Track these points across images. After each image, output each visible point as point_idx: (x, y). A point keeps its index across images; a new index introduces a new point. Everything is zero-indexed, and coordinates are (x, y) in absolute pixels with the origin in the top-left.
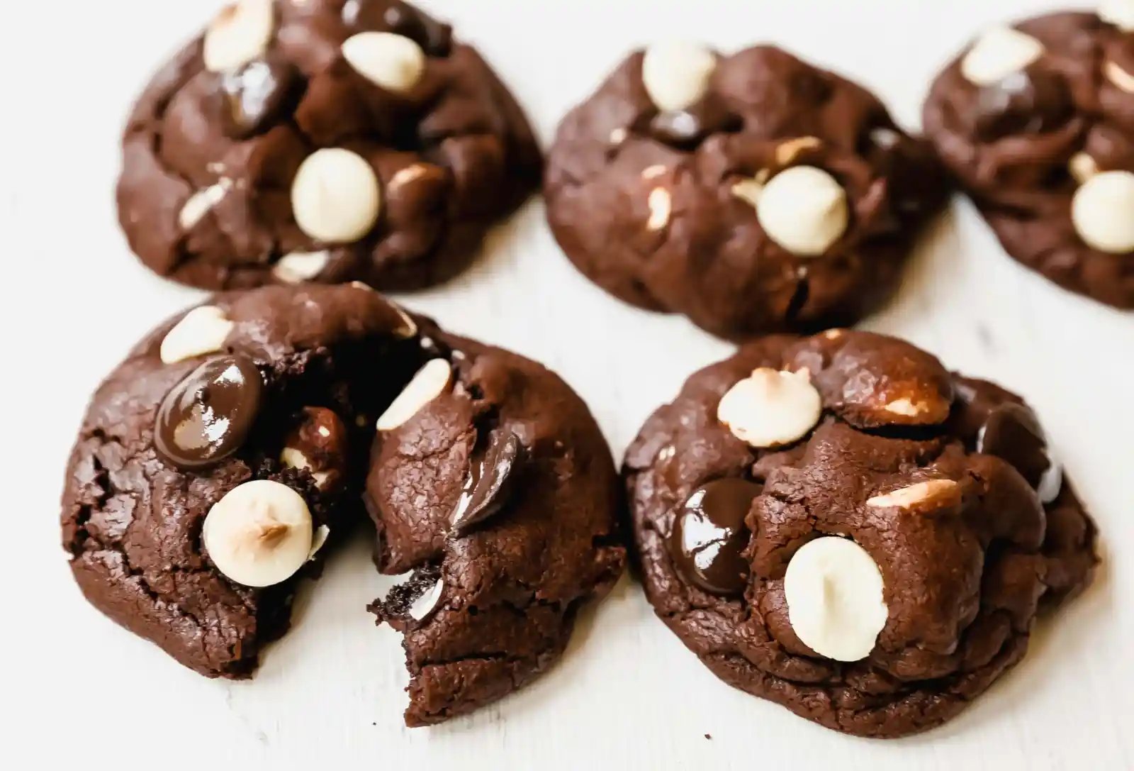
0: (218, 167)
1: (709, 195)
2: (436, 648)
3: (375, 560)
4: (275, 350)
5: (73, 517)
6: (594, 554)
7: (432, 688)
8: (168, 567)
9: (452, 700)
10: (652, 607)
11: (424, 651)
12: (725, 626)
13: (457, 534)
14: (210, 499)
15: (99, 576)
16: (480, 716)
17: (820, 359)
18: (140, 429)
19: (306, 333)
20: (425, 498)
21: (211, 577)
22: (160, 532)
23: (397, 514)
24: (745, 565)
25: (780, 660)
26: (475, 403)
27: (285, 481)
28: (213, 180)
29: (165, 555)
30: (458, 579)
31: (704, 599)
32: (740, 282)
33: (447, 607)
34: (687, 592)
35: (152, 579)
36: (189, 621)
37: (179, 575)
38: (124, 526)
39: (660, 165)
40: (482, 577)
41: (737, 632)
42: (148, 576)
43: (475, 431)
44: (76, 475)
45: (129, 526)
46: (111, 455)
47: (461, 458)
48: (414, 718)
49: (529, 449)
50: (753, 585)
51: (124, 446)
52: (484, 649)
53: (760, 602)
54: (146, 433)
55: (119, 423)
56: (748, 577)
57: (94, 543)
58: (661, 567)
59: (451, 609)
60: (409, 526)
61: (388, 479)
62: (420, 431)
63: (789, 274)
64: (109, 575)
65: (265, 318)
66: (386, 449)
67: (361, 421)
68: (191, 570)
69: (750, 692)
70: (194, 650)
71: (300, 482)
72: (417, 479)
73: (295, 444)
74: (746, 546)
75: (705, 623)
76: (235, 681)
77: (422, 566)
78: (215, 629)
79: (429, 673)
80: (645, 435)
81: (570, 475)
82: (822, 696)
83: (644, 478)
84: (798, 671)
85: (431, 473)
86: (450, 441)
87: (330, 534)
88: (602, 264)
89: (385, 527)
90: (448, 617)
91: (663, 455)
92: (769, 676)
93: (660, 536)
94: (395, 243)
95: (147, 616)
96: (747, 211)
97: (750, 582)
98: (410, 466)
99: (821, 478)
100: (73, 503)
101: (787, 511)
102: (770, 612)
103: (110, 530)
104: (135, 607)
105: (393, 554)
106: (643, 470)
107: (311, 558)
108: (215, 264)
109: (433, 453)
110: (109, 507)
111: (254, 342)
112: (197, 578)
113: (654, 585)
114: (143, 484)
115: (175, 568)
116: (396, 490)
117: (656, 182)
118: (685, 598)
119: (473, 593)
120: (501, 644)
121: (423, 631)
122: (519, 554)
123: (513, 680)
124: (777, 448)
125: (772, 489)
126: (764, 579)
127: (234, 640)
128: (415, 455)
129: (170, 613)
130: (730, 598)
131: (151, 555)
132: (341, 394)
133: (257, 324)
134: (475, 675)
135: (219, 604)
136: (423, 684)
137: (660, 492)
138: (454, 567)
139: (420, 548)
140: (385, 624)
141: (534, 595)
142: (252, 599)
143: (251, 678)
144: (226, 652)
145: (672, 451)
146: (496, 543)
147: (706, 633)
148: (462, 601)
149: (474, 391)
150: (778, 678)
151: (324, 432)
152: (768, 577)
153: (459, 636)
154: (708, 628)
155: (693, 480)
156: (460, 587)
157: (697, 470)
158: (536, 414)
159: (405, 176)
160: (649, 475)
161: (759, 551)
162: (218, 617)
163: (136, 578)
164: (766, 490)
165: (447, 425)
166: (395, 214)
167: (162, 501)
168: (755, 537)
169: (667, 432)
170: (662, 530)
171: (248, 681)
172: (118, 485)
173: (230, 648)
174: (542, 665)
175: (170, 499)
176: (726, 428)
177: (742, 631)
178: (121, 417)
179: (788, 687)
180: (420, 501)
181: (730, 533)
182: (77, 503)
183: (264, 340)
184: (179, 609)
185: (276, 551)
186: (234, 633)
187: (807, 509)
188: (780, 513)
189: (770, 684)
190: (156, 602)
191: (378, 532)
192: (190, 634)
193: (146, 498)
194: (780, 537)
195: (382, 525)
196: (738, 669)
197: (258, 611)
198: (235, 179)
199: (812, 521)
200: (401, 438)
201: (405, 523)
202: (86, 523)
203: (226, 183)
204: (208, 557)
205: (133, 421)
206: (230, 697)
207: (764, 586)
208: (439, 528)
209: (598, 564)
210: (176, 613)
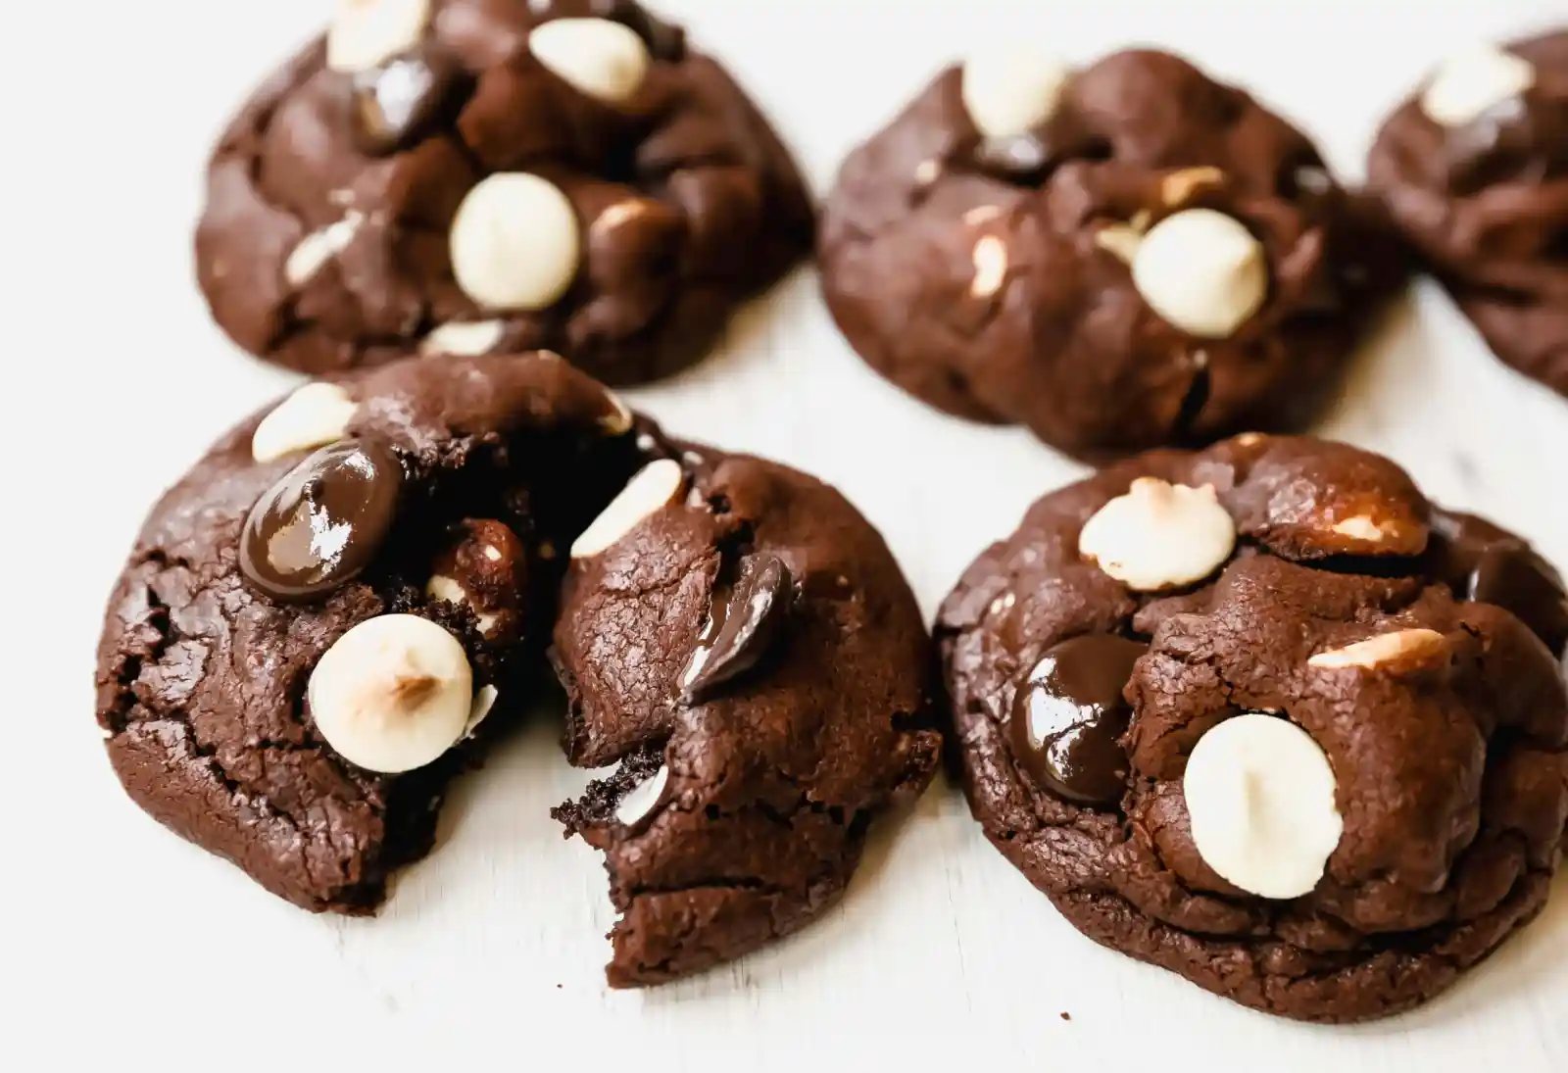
0: (345, 196)
1: (1064, 245)
2: (656, 867)
3: (564, 745)
4: (423, 436)
5: (114, 673)
6: (897, 740)
7: (649, 927)
8: (253, 741)
9: (679, 946)
10: (979, 826)
11: (638, 871)
12: (1092, 851)
13: (689, 700)
14: (320, 645)
15: (149, 758)
16: (720, 979)
17: (1231, 470)
18: (219, 548)
19: (470, 412)
20: (642, 651)
21: (319, 757)
22: (244, 690)
23: (598, 675)
24: (1123, 758)
25: (1176, 900)
26: (718, 518)
27: (434, 618)
28: (337, 215)
29: (251, 722)
30: (691, 765)
31: (1060, 810)
32: (1107, 374)
33: (673, 807)
34: (1034, 802)
35: (229, 760)
36: (283, 824)
37: (270, 755)
38: (190, 685)
39: (990, 205)
40: (727, 763)
41: (1111, 858)
42: (224, 756)
43: (719, 554)
44: (120, 613)
45: (197, 685)
46: (173, 585)
47: (697, 594)
48: (620, 975)
49: (799, 584)
50: (1134, 789)
51: (193, 572)
52: (728, 873)
53: (1146, 813)
54: (228, 553)
55: (188, 540)
56: (1127, 776)
57: (144, 711)
58: (994, 764)
59: (680, 809)
60: (618, 693)
61: (585, 626)
62: (635, 556)
63: (1181, 362)
64: (166, 756)
65: (408, 391)
66: (584, 583)
67: (547, 551)
68: (289, 746)
69: (1129, 953)
70: (289, 867)
71: (457, 621)
72: (631, 624)
73: (448, 572)
74: (1126, 729)
75: (1060, 846)
76: (349, 918)
77: (635, 752)
78: (322, 835)
79: (646, 905)
80: (967, 582)
81: (859, 625)
82: (1240, 955)
83: (967, 642)
84: (1207, 917)
85: (651, 616)
86: (679, 570)
87: (498, 699)
88: (904, 350)
89: (581, 697)
90: (675, 819)
91: (996, 608)
92: (1159, 924)
93: (994, 721)
94: (601, 312)
95: (219, 817)
96: (1118, 270)
97: (1130, 784)
98: (620, 605)
99: (1239, 626)
100: (114, 651)
101: (1187, 675)
102: (1162, 827)
103: (169, 692)
104: (203, 803)
105: (593, 736)
106: (967, 629)
107: (468, 734)
108: (337, 336)
109: (656, 586)
110: (169, 658)
111: (392, 424)
112: (297, 758)
113: (984, 791)
114: (221, 625)
115: (265, 743)
116: (599, 640)
117: (985, 229)
118: (1032, 811)
119: (713, 786)
120: (754, 865)
121: (637, 841)
122: (783, 732)
123: (772, 923)
124: (1168, 591)
125: (1164, 646)
126: (1151, 780)
127: (350, 852)
128: (628, 589)
129: (255, 812)
130: (1100, 809)
131: (229, 723)
132: (519, 502)
133: (396, 398)
134: (713, 910)
135: (329, 798)
136: (636, 921)
137: (993, 657)
138: (685, 748)
139: (633, 726)
140: (577, 836)
141: (804, 795)
142: (379, 793)
143: (374, 915)
144: (337, 870)
145: (1010, 600)
146: (749, 714)
147: (1064, 861)
148: (697, 798)
149: (717, 501)
150: (1174, 929)
151: (492, 554)
152: (1157, 776)
153: (692, 850)
154: (1066, 854)
155: (1042, 637)
156: (693, 776)
157: (1050, 622)
158: (808, 540)
159: (617, 214)
160: (977, 636)
161: (1145, 735)
162: (327, 818)
163: (206, 760)
164: (1155, 647)
165: (676, 547)
166: (601, 270)
167: (248, 646)
168: (1139, 716)
169: (1003, 575)
170: (996, 712)
171: (370, 918)
172: (183, 628)
173: (344, 864)
174: (815, 902)
175: (260, 643)
176: (1094, 563)
177: (1118, 856)
178: (189, 531)
179: (1188, 944)
180: (635, 654)
181: (1100, 710)
182: (120, 652)
183: (406, 420)
184: (269, 805)
185: (417, 715)
186: (350, 841)
187: (1218, 672)
188: (1176, 678)
189: (1162, 938)
190: (233, 795)
191: (571, 703)
192: (284, 842)
193: (224, 645)
194: (1178, 714)
195: (576, 693)
196: (1111, 916)
197: (389, 811)
198: (368, 213)
199: (1227, 690)
200: (607, 566)
201: (611, 687)
202: (133, 682)
203: (354, 220)
204: (314, 727)
205: (208, 536)
206: (342, 941)
207: (1152, 789)
208: (661, 695)
209: (901, 755)
210: (264, 810)
